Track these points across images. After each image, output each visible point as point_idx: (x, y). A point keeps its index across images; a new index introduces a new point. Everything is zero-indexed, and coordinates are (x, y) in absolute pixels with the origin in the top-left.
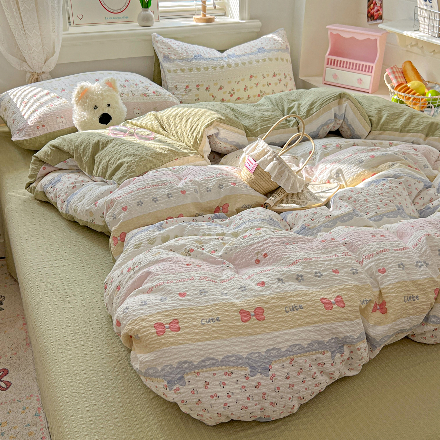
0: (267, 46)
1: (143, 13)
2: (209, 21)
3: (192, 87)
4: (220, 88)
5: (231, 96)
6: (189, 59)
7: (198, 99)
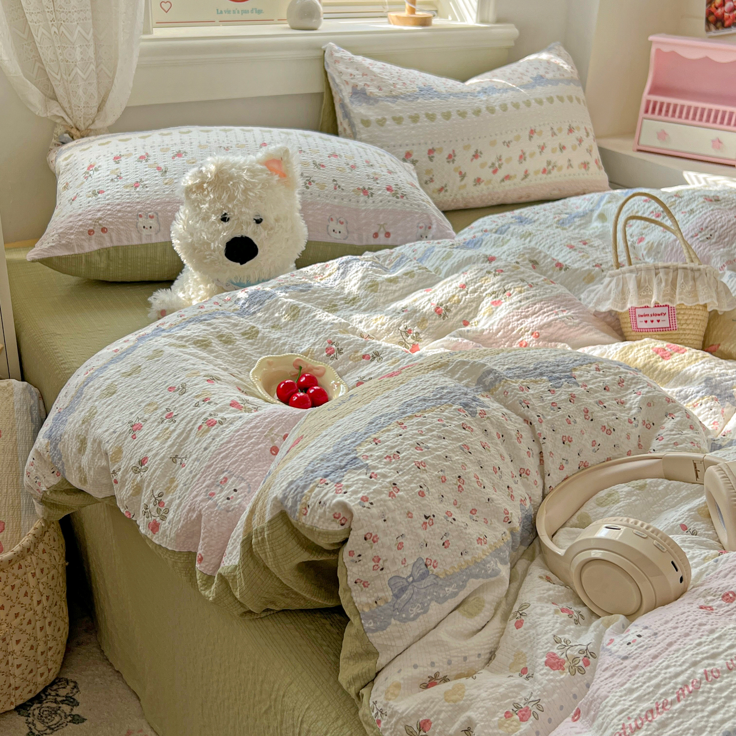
3: (420, 154)
4: (476, 156)
5: (495, 172)
6: (409, 96)
7: (432, 180)
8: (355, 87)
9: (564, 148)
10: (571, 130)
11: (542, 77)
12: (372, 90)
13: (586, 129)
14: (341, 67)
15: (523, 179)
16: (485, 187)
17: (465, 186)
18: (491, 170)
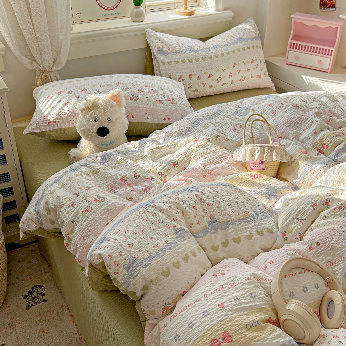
0: (243, 35)
1: (135, 10)
2: (191, 14)
3: (186, 77)
4: (210, 77)
5: (218, 82)
6: (181, 52)
7: (191, 87)
8: (159, 48)
9: (249, 70)
10: (253, 62)
11: (241, 38)
12: (166, 49)
13: (260, 60)
14: (153, 39)
15: (231, 84)
16: (214, 88)
17: (205, 89)
18: (217, 81)
